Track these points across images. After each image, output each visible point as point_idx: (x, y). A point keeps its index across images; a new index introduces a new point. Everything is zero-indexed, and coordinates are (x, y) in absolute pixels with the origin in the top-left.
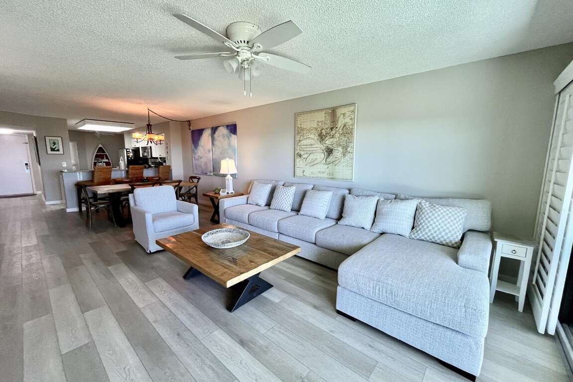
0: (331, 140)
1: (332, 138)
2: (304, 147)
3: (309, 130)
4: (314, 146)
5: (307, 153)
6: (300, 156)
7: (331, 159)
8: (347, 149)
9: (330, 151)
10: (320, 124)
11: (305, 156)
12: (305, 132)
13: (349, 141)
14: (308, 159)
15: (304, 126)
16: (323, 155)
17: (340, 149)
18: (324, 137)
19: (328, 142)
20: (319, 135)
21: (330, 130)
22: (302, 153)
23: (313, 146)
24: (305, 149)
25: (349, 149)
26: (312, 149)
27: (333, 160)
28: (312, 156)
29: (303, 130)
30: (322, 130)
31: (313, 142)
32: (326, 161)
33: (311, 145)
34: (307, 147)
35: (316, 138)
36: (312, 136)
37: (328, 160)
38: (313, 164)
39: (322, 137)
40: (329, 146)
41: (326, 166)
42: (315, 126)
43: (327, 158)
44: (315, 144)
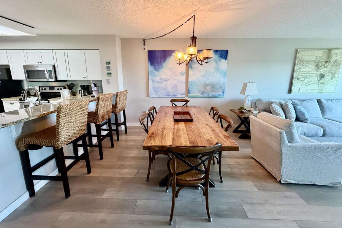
0: (325, 69)
1: (326, 67)
2: (303, 73)
3: (308, 62)
4: (312, 73)
5: (304, 77)
6: (298, 79)
7: (322, 81)
8: (335, 75)
9: (322, 76)
10: (318, 58)
11: (303, 79)
13: (337, 70)
14: (304, 81)
15: (305, 58)
16: (316, 79)
17: (330, 75)
18: (319, 67)
19: (322, 70)
20: (316, 66)
21: (325, 63)
22: (300, 77)
23: (310, 73)
27: (324, 81)
28: (308, 79)
29: (303, 61)
31: (310, 70)
32: (318, 83)
33: (309, 72)
34: (305, 73)
35: (313, 67)
36: (310, 66)
37: (320, 82)
38: (308, 84)
39: (318, 67)
40: (322, 73)
41: (318, 85)
42: (314, 59)
44: (312, 71)
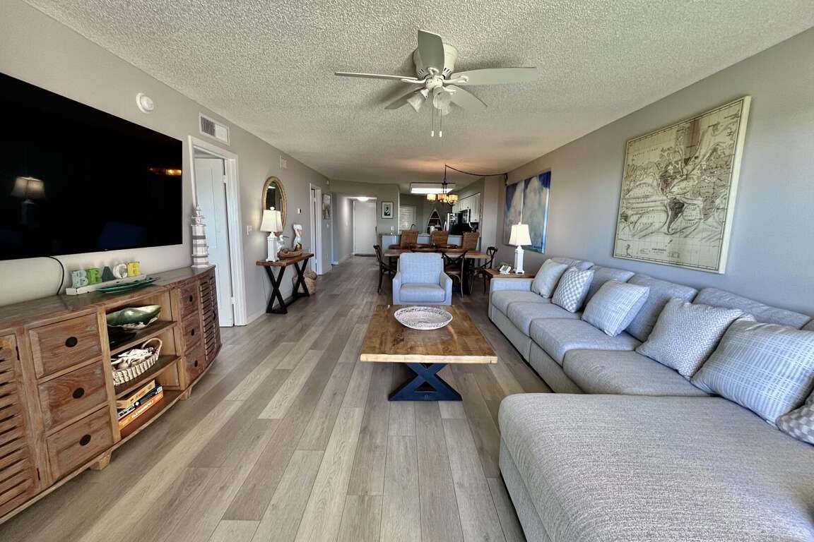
0: (683, 184)
3: (646, 169)
4: (652, 199)
5: (636, 214)
7: (680, 222)
8: (713, 202)
9: (677, 208)
11: (634, 218)
12: (638, 173)
13: (721, 183)
14: (638, 224)
16: (663, 217)
17: (699, 202)
19: (677, 189)
20: (662, 177)
22: (629, 212)
24: (635, 206)
25: (718, 201)
26: (646, 205)
28: (644, 220)
30: (667, 166)
31: (649, 190)
32: (669, 228)
33: (647, 197)
35: (655, 184)
36: (649, 180)
37: (673, 226)
39: (666, 180)
40: (678, 197)
41: (668, 238)
43: (670, 223)
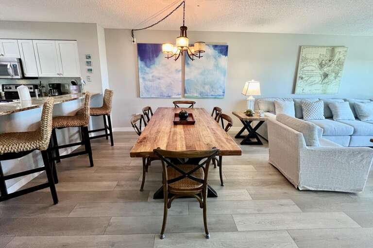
1: (329, 66)
2: (306, 72)
3: (312, 60)
6: (302, 78)
9: (326, 76)
10: (322, 56)
11: (306, 78)
12: (308, 61)
13: (340, 69)
14: (308, 81)
16: (320, 78)
17: (333, 74)
18: (323, 66)
19: (326, 69)
20: (320, 64)
21: (329, 62)
22: (304, 76)
23: (313, 72)
25: (339, 74)
27: (327, 81)
28: (311, 79)
29: (306, 59)
30: (322, 61)
34: (309, 72)
35: (317, 66)
36: (314, 64)
37: (324, 81)
38: (312, 84)
40: (326, 72)
41: (321, 85)
42: (318, 57)
44: (315, 70)
